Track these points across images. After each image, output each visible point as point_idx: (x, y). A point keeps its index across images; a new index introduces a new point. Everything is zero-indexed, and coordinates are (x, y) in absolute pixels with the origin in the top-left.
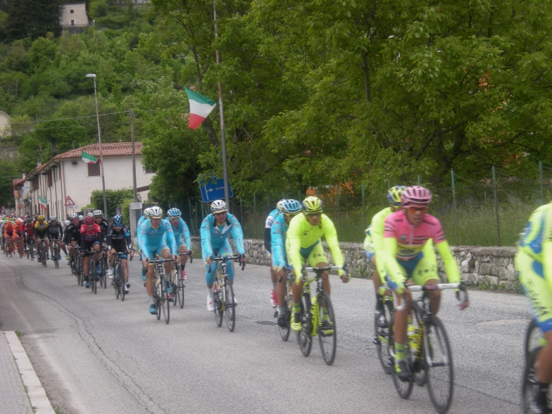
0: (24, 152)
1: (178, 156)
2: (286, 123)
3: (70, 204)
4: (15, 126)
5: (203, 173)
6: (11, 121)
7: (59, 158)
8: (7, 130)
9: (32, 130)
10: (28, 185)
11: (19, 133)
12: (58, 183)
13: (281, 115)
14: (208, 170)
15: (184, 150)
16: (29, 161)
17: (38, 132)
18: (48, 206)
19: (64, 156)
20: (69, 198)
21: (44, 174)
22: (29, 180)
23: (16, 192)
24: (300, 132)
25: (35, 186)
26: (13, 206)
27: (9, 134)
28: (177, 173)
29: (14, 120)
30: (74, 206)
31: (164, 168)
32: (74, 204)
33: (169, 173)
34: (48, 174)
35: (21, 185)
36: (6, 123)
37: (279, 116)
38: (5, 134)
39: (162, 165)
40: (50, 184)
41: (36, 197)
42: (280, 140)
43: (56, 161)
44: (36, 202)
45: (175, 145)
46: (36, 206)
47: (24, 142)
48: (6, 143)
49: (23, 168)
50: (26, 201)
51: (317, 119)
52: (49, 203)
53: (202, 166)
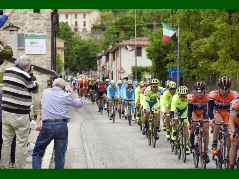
0: (106, 36)
1: (163, 53)
2: (201, 44)
3: (122, 72)
4: (103, 18)
5: (169, 63)
6: (101, 14)
7: (119, 45)
8: (98, 20)
9: (114, 22)
10: (104, 58)
11: (106, 23)
12: (118, 59)
13: (199, 40)
14: (172, 62)
15: (166, 50)
16: (109, 42)
17: (116, 24)
18: (113, 72)
19: (122, 44)
20: (122, 68)
21: (111, 53)
22: (105, 55)
23: (98, 62)
24: (206, 48)
25: (107, 59)
26: (96, 70)
27: (99, 23)
28: (161, 62)
29: (103, 14)
30: (124, 73)
31: (155, 59)
32: (124, 72)
33: (158, 62)
34: (114, 53)
35: (101, 57)
36: (98, 16)
37: (198, 41)
38: (96, 23)
39: (155, 57)
40: (114, 60)
41: (108, 66)
42: (197, 52)
43: (117, 46)
44: (107, 69)
45: (162, 48)
46: (107, 71)
47: (107, 30)
48: (96, 30)
49: (105, 46)
50: (103, 67)
51: (214, 43)
52: (113, 70)
53: (170, 60)
